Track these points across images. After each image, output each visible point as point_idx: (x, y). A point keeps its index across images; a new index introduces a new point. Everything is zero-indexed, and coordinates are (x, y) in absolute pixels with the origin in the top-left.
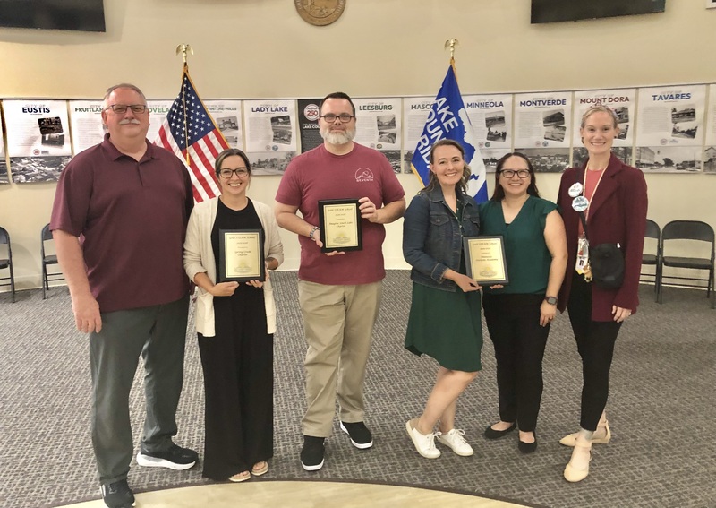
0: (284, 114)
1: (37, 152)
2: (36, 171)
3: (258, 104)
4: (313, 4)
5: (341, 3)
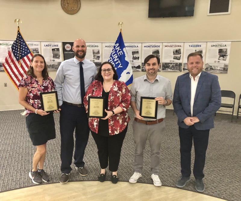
3: (47, 43)
4: (68, 6)
5: (79, 6)
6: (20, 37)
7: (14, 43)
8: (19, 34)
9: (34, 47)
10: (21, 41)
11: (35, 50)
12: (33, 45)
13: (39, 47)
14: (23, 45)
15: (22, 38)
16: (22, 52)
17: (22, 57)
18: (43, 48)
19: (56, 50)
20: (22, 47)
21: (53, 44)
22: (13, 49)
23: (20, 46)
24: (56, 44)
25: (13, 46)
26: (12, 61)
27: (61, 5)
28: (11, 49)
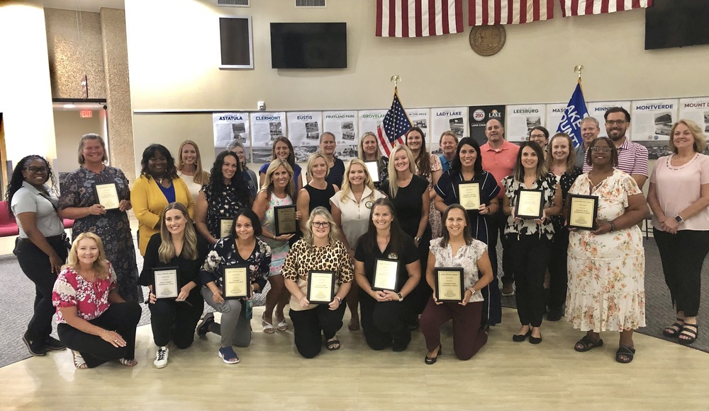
0: (459, 117)
1: (303, 143)
2: (303, 155)
3: (441, 110)
4: (482, 42)
5: (503, 39)
6: (397, 103)
7: (387, 114)
8: (396, 99)
9: (419, 118)
10: (398, 110)
11: (421, 123)
12: (417, 114)
13: (426, 117)
14: (401, 117)
15: (400, 105)
16: (399, 129)
17: (398, 137)
18: (434, 117)
19: (456, 121)
20: (400, 120)
21: (451, 110)
22: (385, 123)
23: (396, 118)
24: (457, 110)
25: (386, 119)
26: (383, 143)
27: (470, 41)
28: (382, 123)
